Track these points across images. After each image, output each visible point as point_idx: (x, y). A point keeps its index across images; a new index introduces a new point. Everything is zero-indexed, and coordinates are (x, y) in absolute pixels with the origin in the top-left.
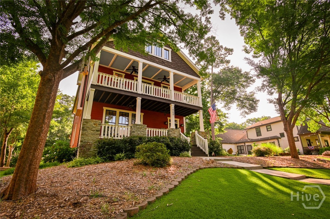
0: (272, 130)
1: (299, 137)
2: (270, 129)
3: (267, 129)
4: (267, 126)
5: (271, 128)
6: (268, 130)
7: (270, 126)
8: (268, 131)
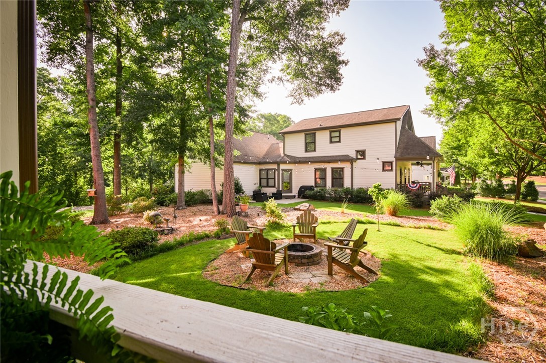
0: (342, 140)
1: (394, 163)
2: (337, 139)
3: (331, 138)
4: (331, 132)
5: (339, 136)
6: (334, 140)
7: (339, 131)
8: (331, 142)
